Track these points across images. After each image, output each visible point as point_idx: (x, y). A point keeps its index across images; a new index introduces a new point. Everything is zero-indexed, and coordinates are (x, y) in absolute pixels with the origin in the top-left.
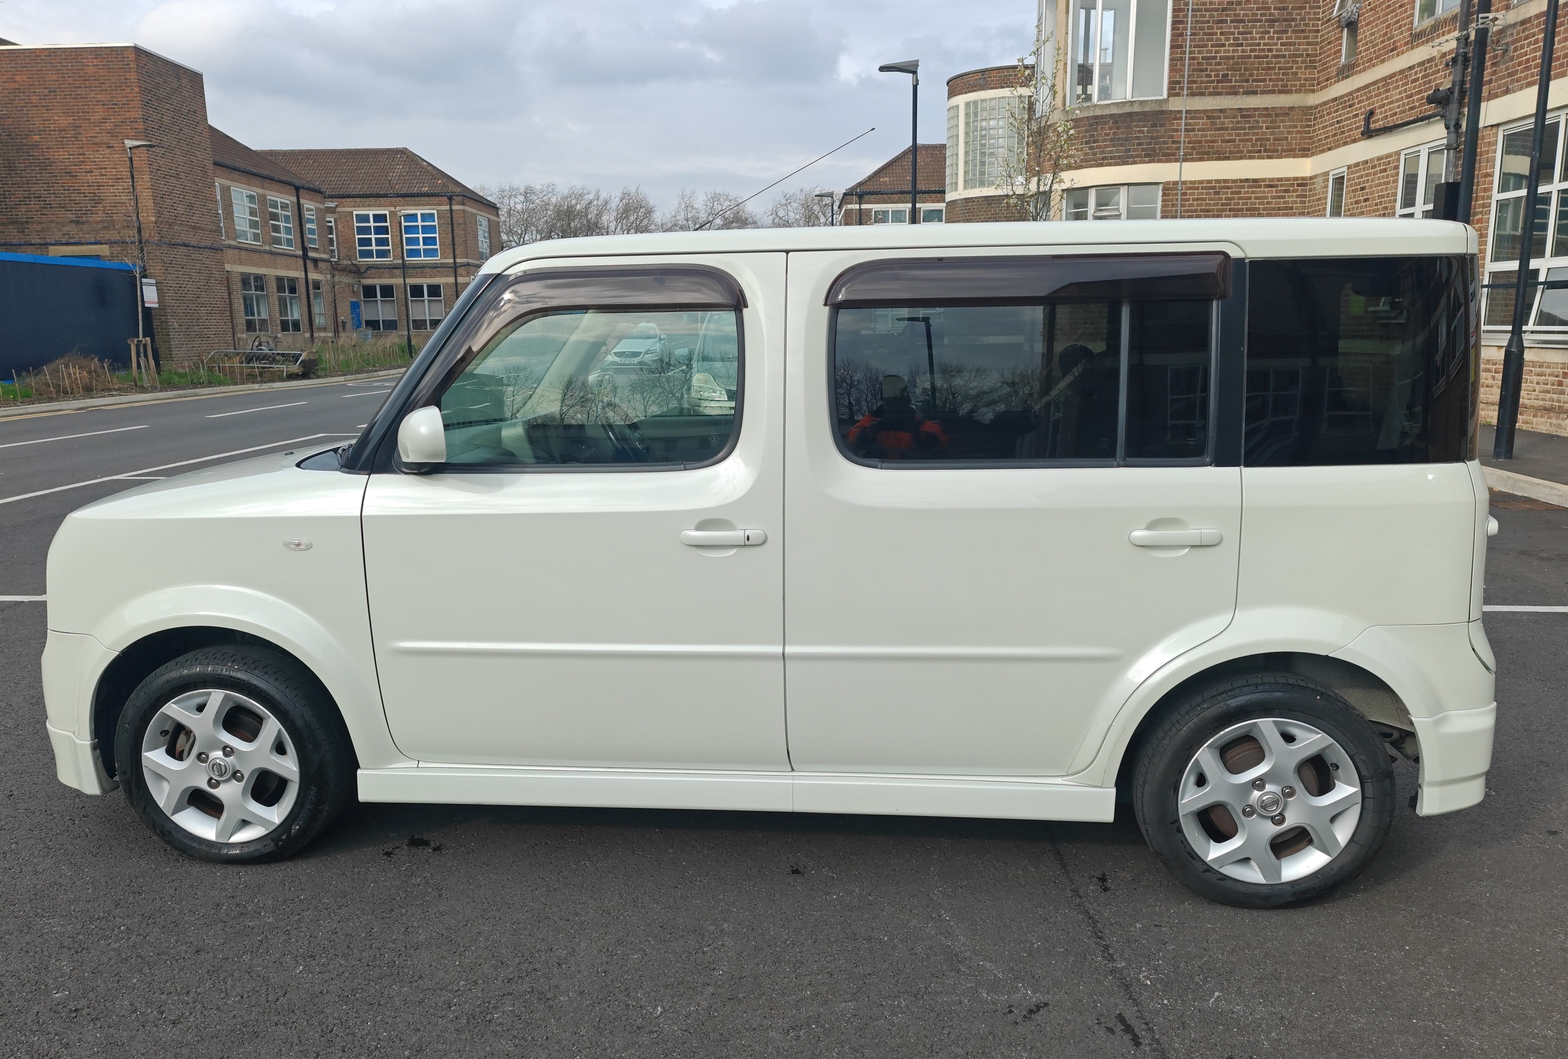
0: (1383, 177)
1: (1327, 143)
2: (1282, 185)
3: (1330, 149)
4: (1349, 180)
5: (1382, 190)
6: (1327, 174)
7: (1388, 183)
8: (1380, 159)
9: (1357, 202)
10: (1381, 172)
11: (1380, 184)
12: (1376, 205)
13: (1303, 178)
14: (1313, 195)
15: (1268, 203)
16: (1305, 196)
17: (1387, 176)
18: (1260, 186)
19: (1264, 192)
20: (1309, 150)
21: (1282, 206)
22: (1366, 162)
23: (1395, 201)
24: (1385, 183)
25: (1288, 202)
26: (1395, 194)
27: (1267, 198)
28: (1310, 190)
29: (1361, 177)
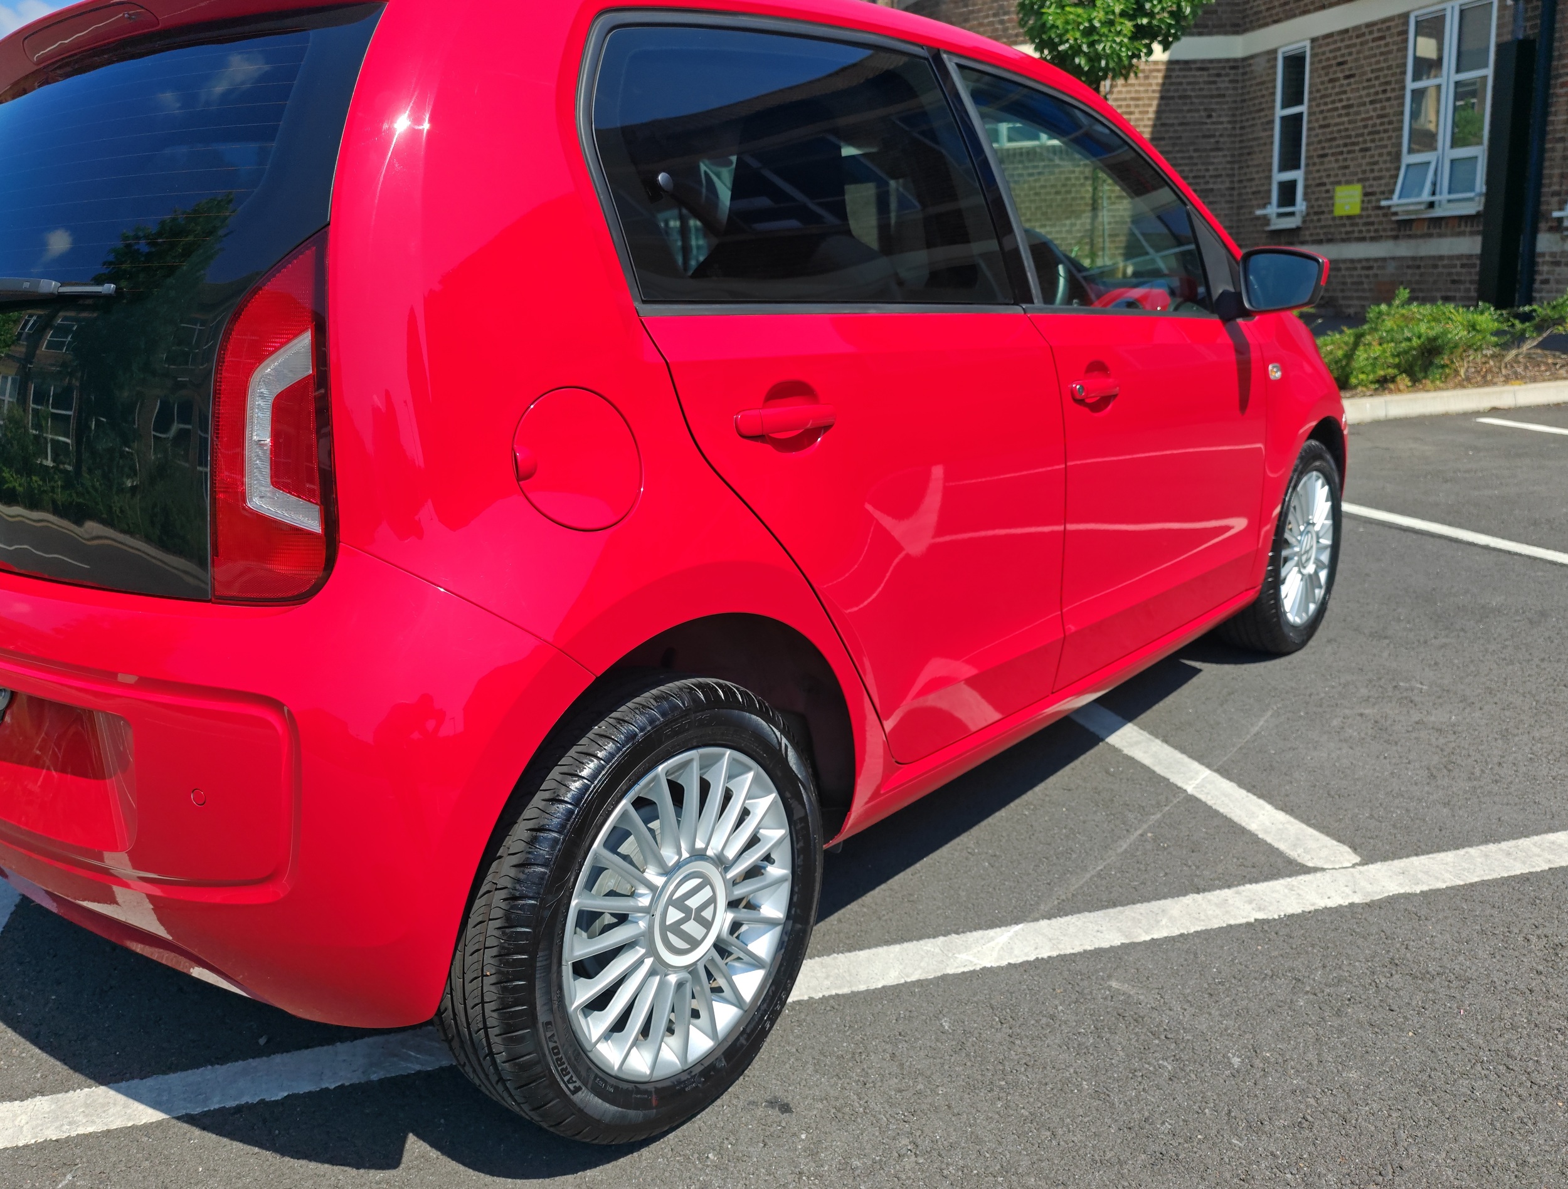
0: (1379, 47)
1: (1271, 16)
2: (1213, 68)
3: (1276, 22)
4: (1313, 56)
5: (1378, 62)
6: (1274, 51)
7: (1390, 52)
8: (1369, 25)
9: (1331, 81)
10: (1374, 40)
11: (1375, 55)
12: (1369, 80)
13: (1235, 60)
14: (1250, 79)
15: (1201, 89)
16: (1237, 81)
17: (1387, 45)
18: (1190, 69)
19: (1194, 76)
20: (1238, 25)
21: (1215, 93)
22: (1346, 31)
23: (1404, 73)
24: (1382, 54)
25: (1218, 89)
26: (1405, 65)
27: (1198, 83)
28: (1244, 74)
29: (1339, 49)
